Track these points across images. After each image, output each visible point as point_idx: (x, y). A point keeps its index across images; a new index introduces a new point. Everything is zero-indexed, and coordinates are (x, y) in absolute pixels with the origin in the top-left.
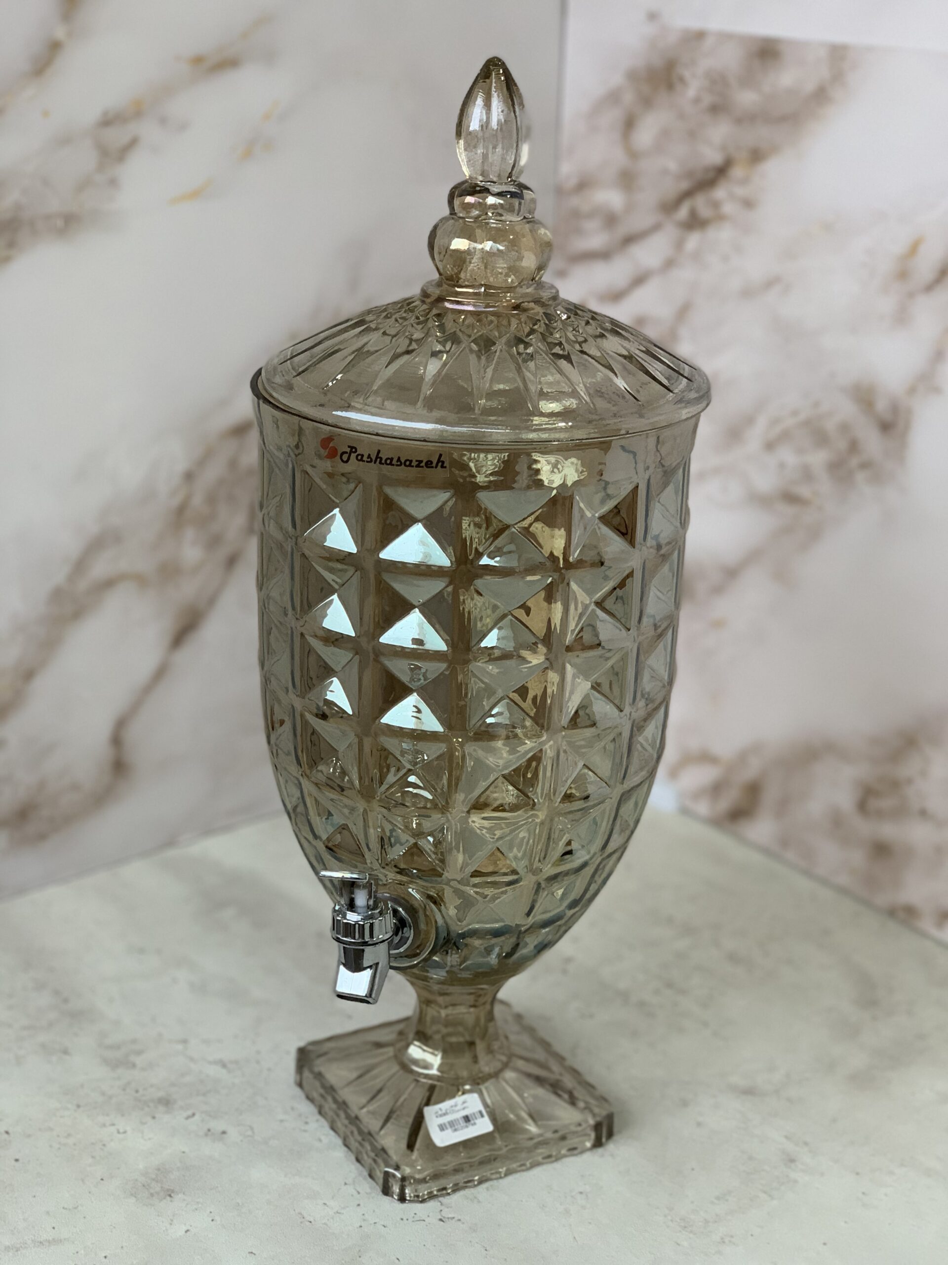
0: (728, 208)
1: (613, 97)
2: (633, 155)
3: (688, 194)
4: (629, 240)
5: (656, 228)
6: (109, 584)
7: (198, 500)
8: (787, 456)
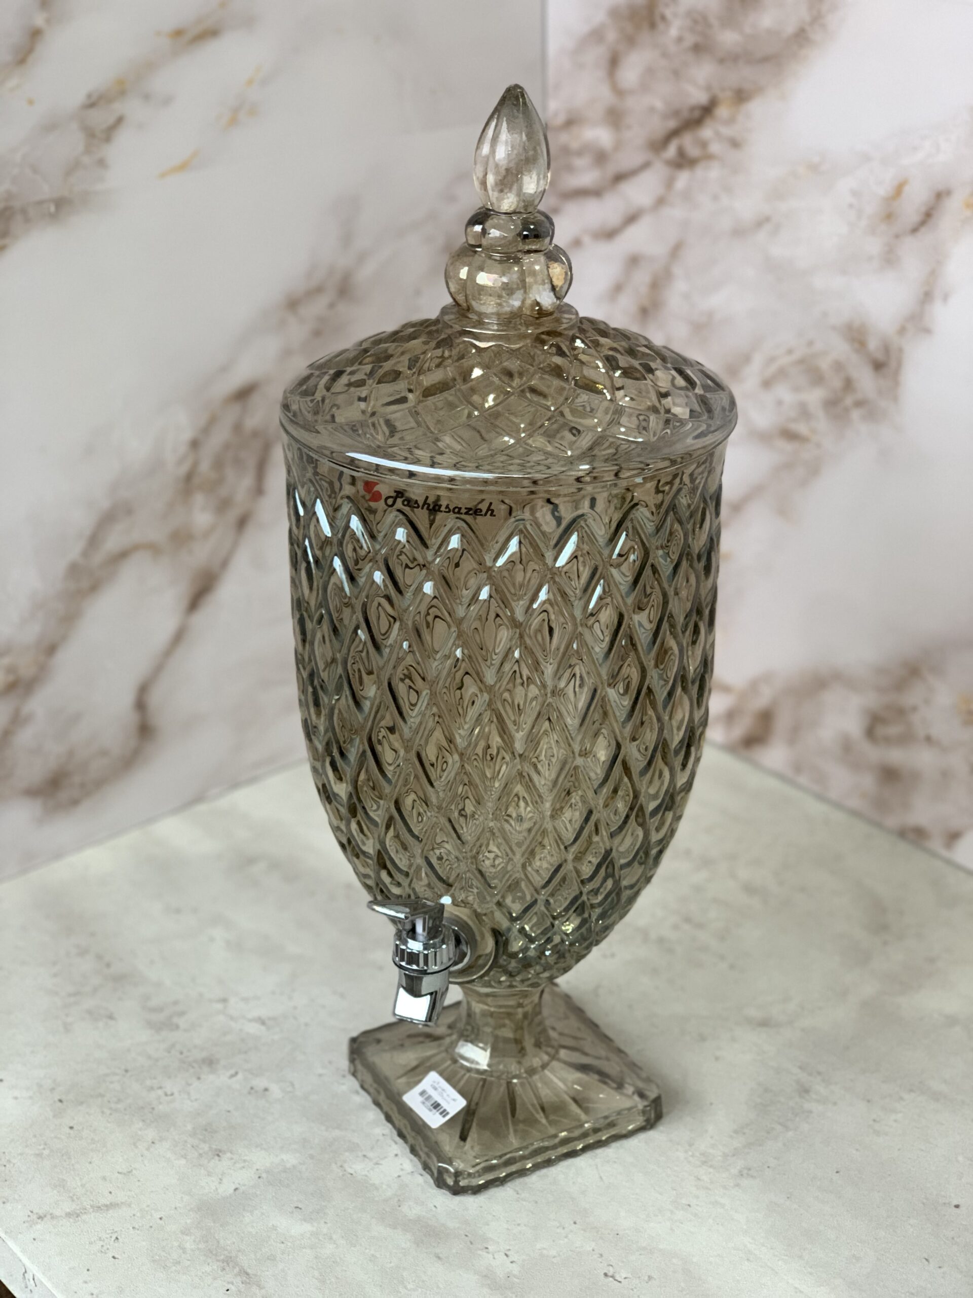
0: (715, 148)
1: (596, 35)
2: (619, 92)
3: (674, 133)
4: (620, 178)
5: (646, 166)
6: (123, 555)
7: (205, 467)
8: (784, 393)
